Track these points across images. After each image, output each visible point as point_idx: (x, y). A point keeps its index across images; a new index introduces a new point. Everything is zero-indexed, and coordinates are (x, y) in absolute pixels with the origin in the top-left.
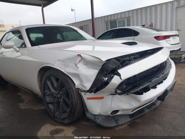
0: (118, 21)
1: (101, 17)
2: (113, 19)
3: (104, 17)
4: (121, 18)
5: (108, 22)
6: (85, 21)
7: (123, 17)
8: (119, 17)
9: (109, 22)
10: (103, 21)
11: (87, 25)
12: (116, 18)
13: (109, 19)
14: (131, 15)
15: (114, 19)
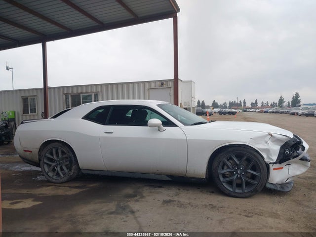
0: (83, 96)
1: (59, 88)
2: (75, 92)
3: (63, 87)
4: (87, 92)
5: (68, 96)
6: (33, 90)
7: (90, 91)
8: (84, 91)
9: (70, 96)
10: (61, 94)
11: (35, 96)
12: (80, 91)
13: (70, 92)
14: (99, 90)
15: (77, 93)
